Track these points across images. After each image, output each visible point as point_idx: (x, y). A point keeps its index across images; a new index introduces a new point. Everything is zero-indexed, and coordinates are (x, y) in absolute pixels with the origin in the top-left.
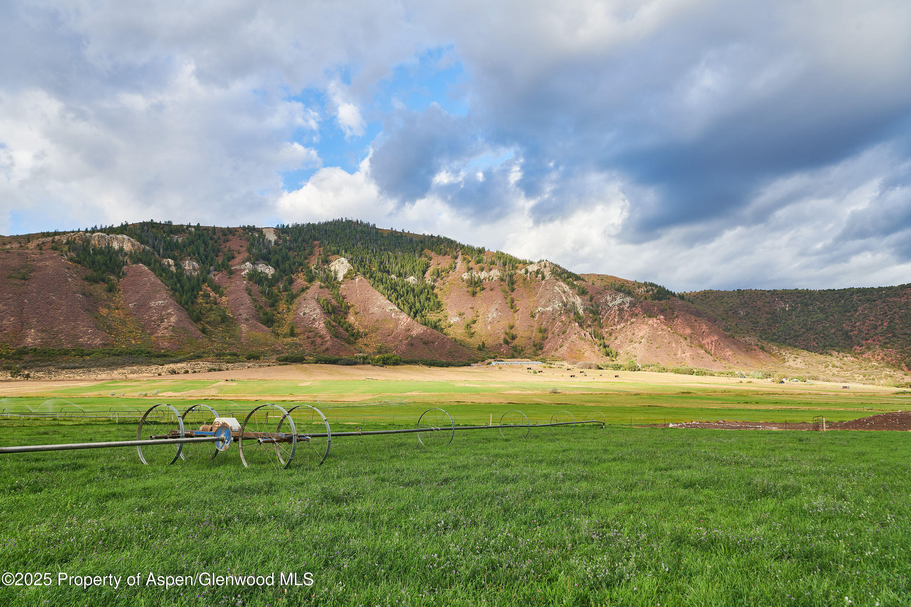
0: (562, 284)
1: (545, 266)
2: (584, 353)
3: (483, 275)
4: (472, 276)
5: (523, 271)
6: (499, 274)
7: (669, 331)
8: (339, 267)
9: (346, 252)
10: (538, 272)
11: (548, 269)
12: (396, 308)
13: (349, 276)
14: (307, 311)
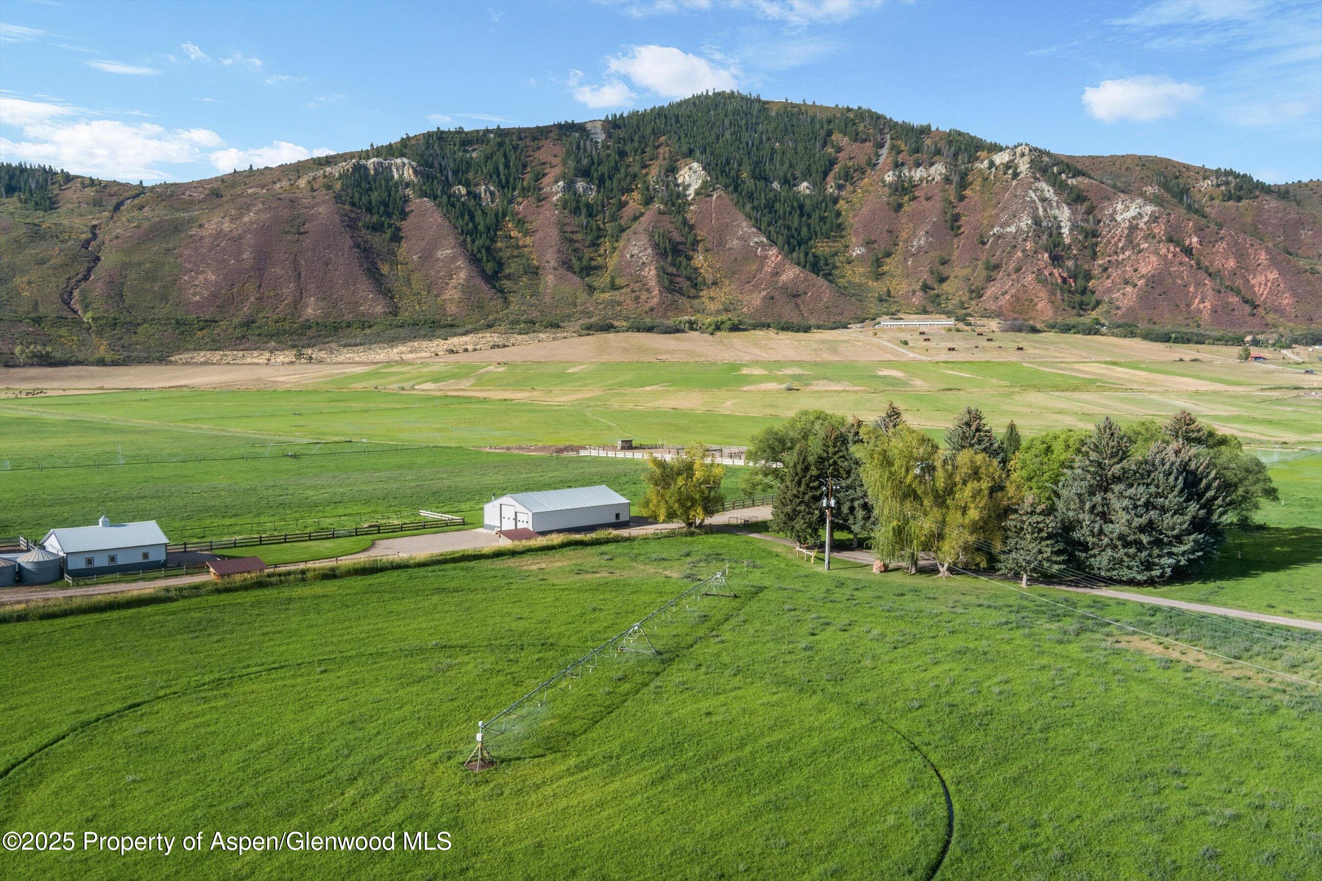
0: (1043, 185)
1: (1023, 155)
2: (1036, 304)
3: (918, 174)
4: (900, 176)
5: (986, 162)
6: (944, 171)
7: (1192, 267)
8: (690, 177)
9: (704, 151)
10: (1008, 166)
11: (1027, 159)
12: (765, 240)
13: (704, 192)
14: (635, 252)
